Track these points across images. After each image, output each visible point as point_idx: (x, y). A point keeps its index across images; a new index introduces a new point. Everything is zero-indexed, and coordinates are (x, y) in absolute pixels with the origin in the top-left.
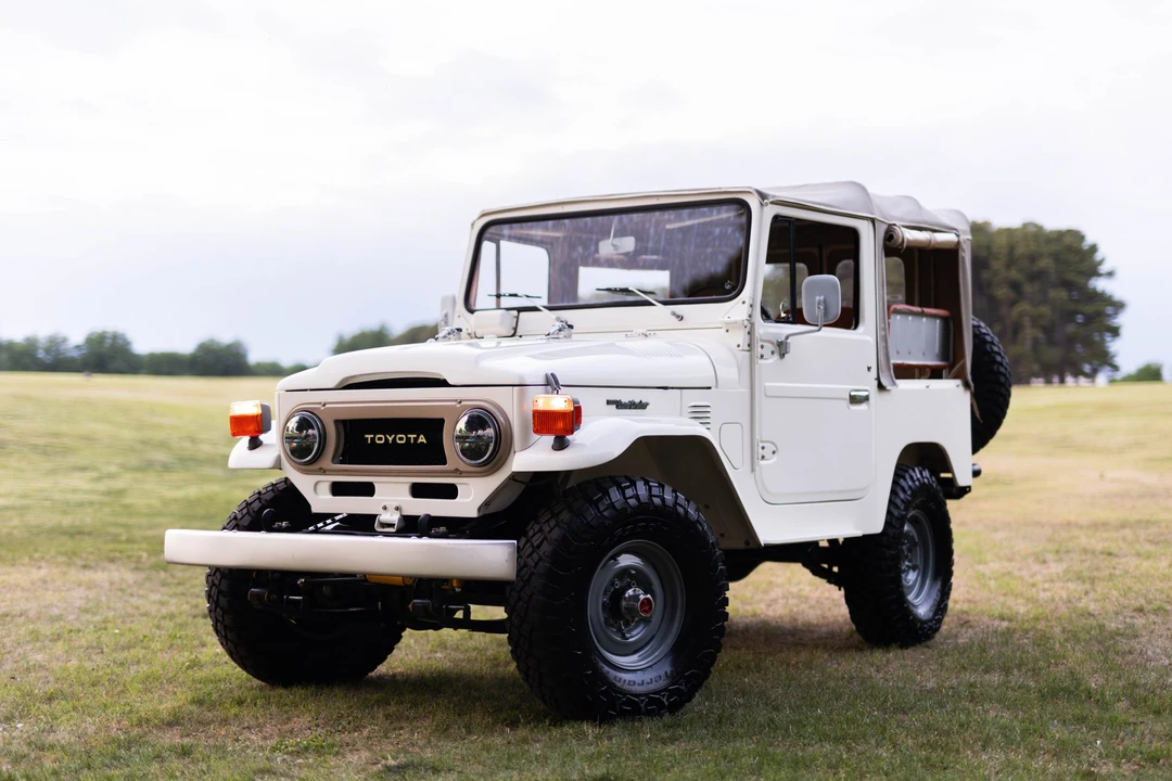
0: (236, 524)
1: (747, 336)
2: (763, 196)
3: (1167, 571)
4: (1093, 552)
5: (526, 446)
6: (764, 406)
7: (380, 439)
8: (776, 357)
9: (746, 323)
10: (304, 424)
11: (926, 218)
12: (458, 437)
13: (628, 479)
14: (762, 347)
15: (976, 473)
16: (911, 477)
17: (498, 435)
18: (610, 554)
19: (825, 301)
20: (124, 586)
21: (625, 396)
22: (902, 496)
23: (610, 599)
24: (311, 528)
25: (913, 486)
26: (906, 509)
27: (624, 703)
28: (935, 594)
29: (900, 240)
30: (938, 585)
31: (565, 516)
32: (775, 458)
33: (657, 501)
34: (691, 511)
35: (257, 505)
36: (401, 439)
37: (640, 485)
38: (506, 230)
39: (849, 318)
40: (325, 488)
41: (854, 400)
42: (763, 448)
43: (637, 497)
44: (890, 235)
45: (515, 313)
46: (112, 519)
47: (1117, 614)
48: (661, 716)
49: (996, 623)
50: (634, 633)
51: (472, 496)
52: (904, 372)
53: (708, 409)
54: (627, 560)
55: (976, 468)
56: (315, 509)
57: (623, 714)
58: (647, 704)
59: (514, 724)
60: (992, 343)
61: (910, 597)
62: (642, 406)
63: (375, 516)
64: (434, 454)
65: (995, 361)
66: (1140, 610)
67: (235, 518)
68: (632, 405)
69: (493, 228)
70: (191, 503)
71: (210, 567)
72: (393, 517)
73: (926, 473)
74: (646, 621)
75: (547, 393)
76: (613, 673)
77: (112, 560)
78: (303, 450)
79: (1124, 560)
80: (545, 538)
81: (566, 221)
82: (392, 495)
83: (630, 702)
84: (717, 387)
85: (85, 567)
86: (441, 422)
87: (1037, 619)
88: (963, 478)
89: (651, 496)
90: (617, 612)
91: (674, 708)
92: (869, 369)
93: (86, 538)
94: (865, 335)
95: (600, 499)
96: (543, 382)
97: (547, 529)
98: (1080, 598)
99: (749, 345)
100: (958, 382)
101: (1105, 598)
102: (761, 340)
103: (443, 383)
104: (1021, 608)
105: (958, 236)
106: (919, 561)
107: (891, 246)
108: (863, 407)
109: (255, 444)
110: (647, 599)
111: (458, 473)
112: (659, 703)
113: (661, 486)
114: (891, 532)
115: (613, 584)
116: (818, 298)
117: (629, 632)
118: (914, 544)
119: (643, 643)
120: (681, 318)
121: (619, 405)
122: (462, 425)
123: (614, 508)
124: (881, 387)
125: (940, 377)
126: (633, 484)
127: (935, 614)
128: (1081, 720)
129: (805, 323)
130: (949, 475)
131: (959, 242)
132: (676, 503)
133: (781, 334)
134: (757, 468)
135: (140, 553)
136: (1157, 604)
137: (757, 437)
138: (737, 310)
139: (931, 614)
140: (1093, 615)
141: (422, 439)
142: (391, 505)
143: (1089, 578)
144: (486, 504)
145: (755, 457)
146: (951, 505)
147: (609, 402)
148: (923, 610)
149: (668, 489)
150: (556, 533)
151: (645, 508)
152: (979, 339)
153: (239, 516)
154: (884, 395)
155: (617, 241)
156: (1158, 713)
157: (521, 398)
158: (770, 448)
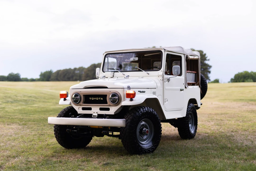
1: (162, 78)
2: (165, 50)
3: (234, 123)
4: (218, 120)
5: (124, 100)
6: (165, 91)
7: (93, 99)
8: (167, 82)
9: (162, 75)
10: (76, 95)
11: (192, 54)
12: (110, 99)
13: (144, 107)
14: (165, 80)
15: (201, 104)
16: (191, 105)
17: (119, 98)
19: (177, 71)
20: (19, 129)
21: (141, 90)
22: (189, 109)
23: (140, 130)
24: (78, 117)
25: (191, 107)
26: (190, 112)
27: (144, 151)
28: (194, 129)
29: (189, 58)
30: (195, 127)
32: (167, 102)
33: (149, 111)
34: (155, 113)
35: (64, 112)
36: (97, 99)
37: (146, 108)
40: (81, 109)
41: (181, 90)
42: (165, 100)
43: (146, 110)
44: (187, 57)
45: (113, 72)
46: (5, 114)
47: (228, 132)
48: (150, 153)
49: (205, 134)
50: (145, 137)
51: (113, 110)
52: (189, 84)
53: (156, 92)
54: (143, 123)
56: (78, 113)
57: (143, 153)
58: (148, 151)
59: (122, 155)
60: (204, 78)
61: (190, 129)
62: (144, 92)
63: (92, 114)
64: (105, 102)
66: (232, 131)
67: (60, 115)
70: (20, 110)
71: (55, 125)
72: (96, 115)
73: (193, 105)
74: (147, 135)
75: (128, 90)
76: (141, 145)
77: (13, 123)
78: (76, 101)
79: (225, 121)
80: (128, 119)
81: (124, 54)
82: (95, 110)
83: (145, 151)
84: (157, 88)
85: (8, 125)
86: (106, 95)
87: (213, 133)
88: (199, 106)
89: (148, 110)
90: (142, 133)
91: (152, 152)
92: (184, 84)
93: (2, 118)
94: (183, 77)
95: (139, 111)
96: (127, 87)
97: (129, 117)
98: (220, 129)
99: (163, 80)
100: (198, 86)
101: (224, 129)
102: (165, 79)
103: (107, 88)
104: (209, 131)
105: (198, 57)
106: (191, 122)
107: (187, 59)
108: (182, 92)
109: (65, 100)
110: (148, 130)
111: (110, 106)
112: (150, 151)
113: (150, 108)
114: (187, 116)
115: (140, 127)
116: (176, 70)
117: (144, 137)
118: (191, 119)
119: (146, 139)
120: (148, 74)
121: (140, 92)
122: (110, 96)
123: (142, 112)
124: (186, 88)
125: (195, 85)
126: (145, 108)
127: (195, 133)
128: (230, 153)
129: (173, 75)
130: (197, 105)
132: (153, 111)
133: (168, 77)
134: (164, 104)
135: (18, 121)
136: (235, 130)
137: (164, 98)
138: (161, 72)
139: (194, 133)
140: (224, 133)
141: (102, 99)
142: (96, 112)
143: (220, 125)
144: (116, 112)
145: (164, 102)
146: (197, 110)
147: (139, 91)
148: (192, 132)
149: (151, 108)
150: (131, 117)
151: (147, 112)
152: (201, 77)
153: (61, 114)
154: (186, 89)
155: (134, 58)
156: (244, 151)
157: (123, 91)
158: (166, 100)
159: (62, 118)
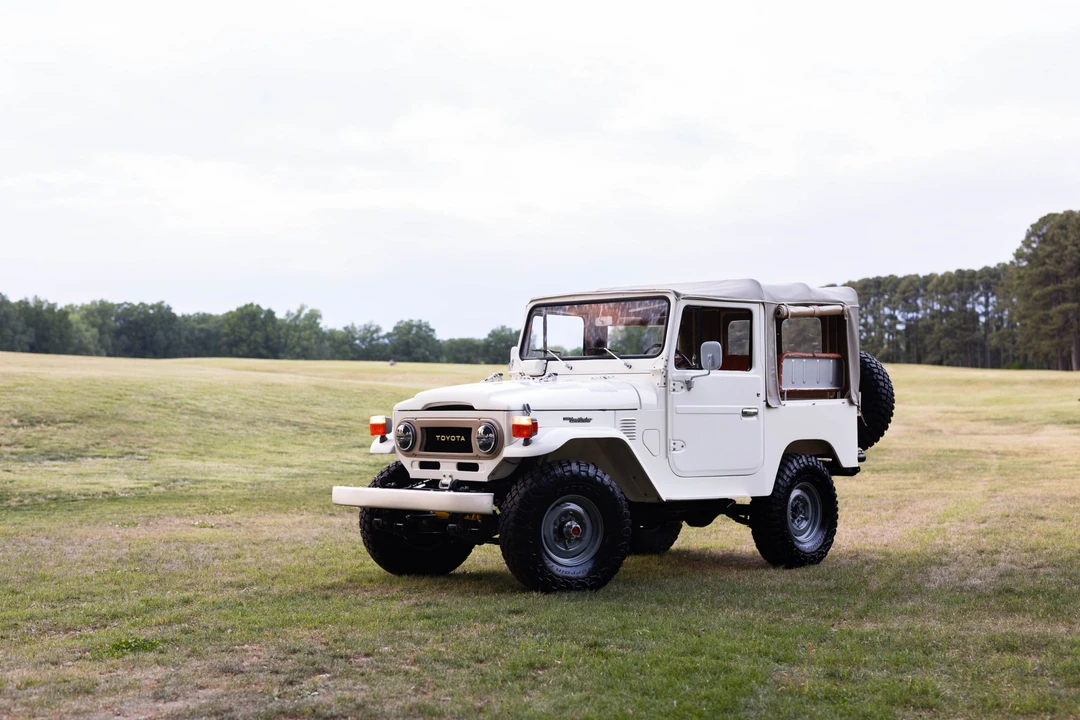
0: (375, 484)
1: (664, 378)
2: (677, 295)
5: (510, 444)
6: (675, 418)
7: (443, 438)
8: (684, 391)
9: (663, 371)
10: (406, 429)
11: (813, 297)
12: (478, 438)
13: (565, 461)
14: (674, 384)
15: (861, 460)
16: (798, 462)
17: (496, 438)
18: (555, 503)
19: (712, 357)
21: (576, 415)
22: (788, 472)
23: (558, 527)
25: (798, 467)
27: (561, 583)
28: (821, 536)
29: (785, 314)
30: (823, 531)
31: (529, 481)
32: (683, 450)
33: (584, 473)
34: (606, 479)
36: (453, 438)
37: (574, 465)
38: (544, 310)
39: (744, 363)
40: (416, 464)
41: (745, 414)
42: (674, 444)
43: (571, 471)
44: (777, 311)
45: (545, 361)
50: (573, 546)
51: (485, 471)
53: (634, 422)
54: (573, 506)
55: (862, 456)
56: (411, 477)
57: (562, 590)
58: (575, 584)
61: (801, 537)
62: (587, 420)
63: (439, 480)
64: (466, 447)
65: (879, 386)
67: (376, 481)
68: (580, 420)
69: (538, 309)
71: (360, 507)
72: (447, 481)
73: (811, 459)
74: (579, 540)
75: (524, 415)
76: (557, 567)
78: (405, 444)
81: (576, 306)
82: (448, 470)
83: (564, 583)
84: (640, 409)
86: (472, 429)
88: (849, 462)
89: (580, 471)
90: (561, 534)
92: (758, 395)
94: (756, 374)
95: (549, 473)
96: (521, 408)
97: (519, 488)
99: (665, 384)
100: (845, 400)
102: (674, 380)
103: (470, 408)
105: (844, 306)
106: (809, 515)
107: (779, 317)
108: (754, 418)
109: (383, 440)
110: (577, 527)
111: (478, 457)
112: (583, 584)
113: (588, 465)
114: (777, 495)
115: (560, 519)
116: (709, 356)
117: (570, 545)
118: (806, 504)
119: (577, 552)
120: (629, 367)
121: (572, 420)
122: (481, 430)
123: (556, 477)
124: (768, 406)
125: (826, 398)
126: (570, 464)
127: (819, 549)
129: (703, 369)
130: (833, 460)
131: (843, 310)
132: (596, 475)
133: (688, 376)
134: (670, 456)
137: (670, 437)
138: (658, 363)
139: (816, 548)
141: (463, 439)
142: (448, 474)
144: (493, 474)
145: (669, 449)
147: (564, 419)
148: (808, 545)
149: (592, 467)
150: (522, 491)
151: (576, 478)
153: (378, 480)
154: (771, 411)
155: (603, 319)
157: (508, 417)
158: (680, 443)
159: (378, 490)
